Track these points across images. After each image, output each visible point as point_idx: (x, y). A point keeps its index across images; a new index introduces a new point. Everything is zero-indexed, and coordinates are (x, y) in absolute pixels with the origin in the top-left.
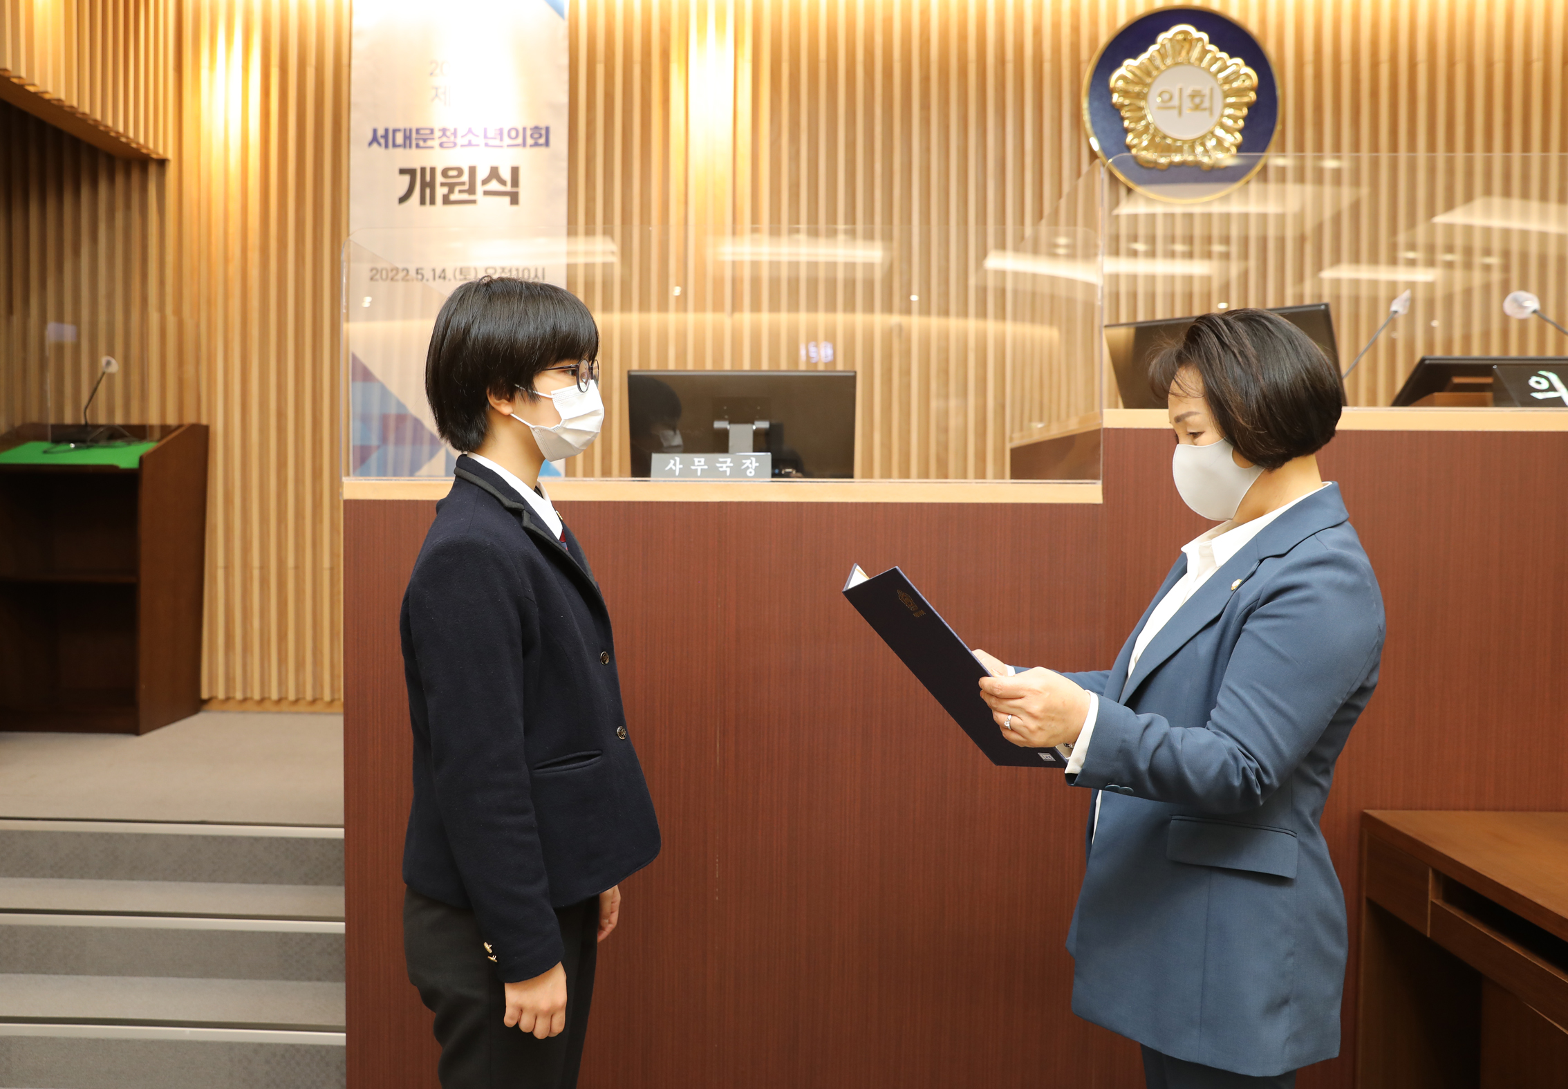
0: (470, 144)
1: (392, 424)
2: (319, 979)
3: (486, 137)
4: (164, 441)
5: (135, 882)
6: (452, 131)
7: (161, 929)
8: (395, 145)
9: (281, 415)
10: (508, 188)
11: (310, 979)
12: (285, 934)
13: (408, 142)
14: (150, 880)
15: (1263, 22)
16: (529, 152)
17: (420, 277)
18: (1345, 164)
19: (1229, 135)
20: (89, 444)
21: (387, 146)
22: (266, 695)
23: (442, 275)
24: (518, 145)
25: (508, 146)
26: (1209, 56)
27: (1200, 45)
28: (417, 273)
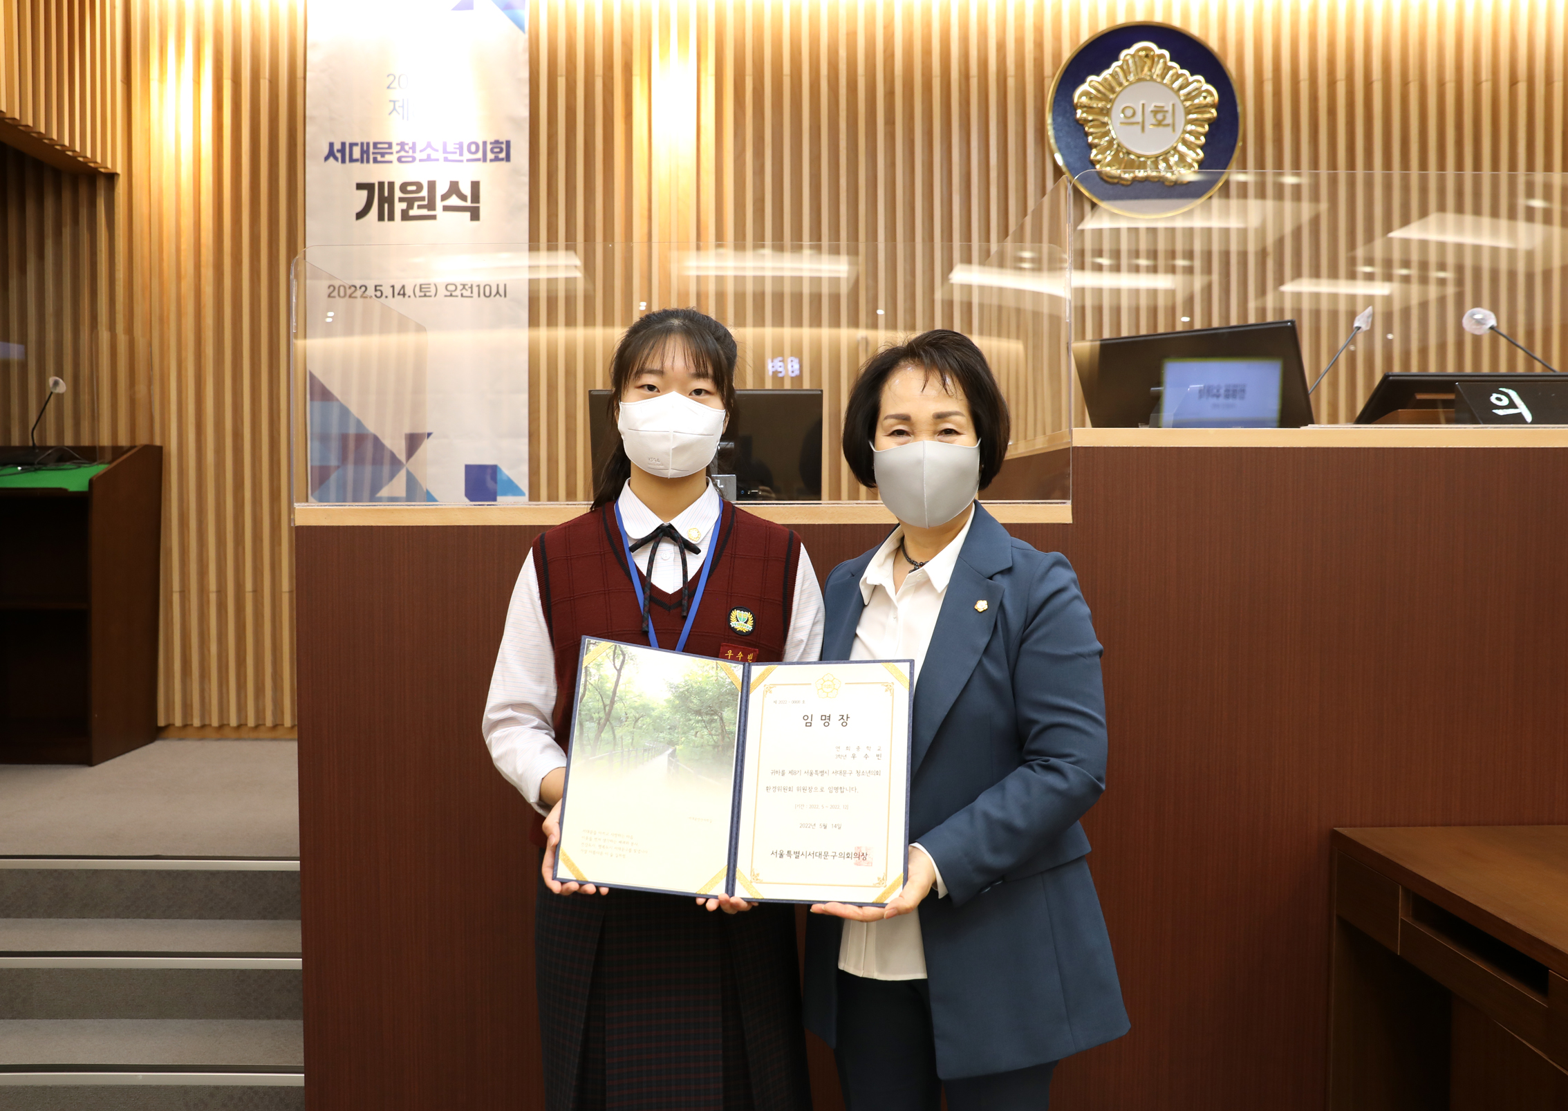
0: (429, 159)
1: (352, 444)
2: (278, 1017)
3: (445, 151)
4: (115, 464)
5: (85, 920)
6: (411, 145)
7: (113, 970)
8: (352, 160)
9: (238, 435)
10: (469, 203)
11: (269, 1018)
12: (243, 972)
13: (365, 156)
14: (102, 918)
15: (1223, 39)
16: (490, 166)
17: (378, 294)
18: (1305, 180)
19: (1191, 151)
20: (37, 467)
21: (343, 161)
22: (225, 722)
23: (402, 292)
24: (478, 160)
25: (468, 160)
26: (1171, 72)
27: (1162, 61)
28: (376, 290)
